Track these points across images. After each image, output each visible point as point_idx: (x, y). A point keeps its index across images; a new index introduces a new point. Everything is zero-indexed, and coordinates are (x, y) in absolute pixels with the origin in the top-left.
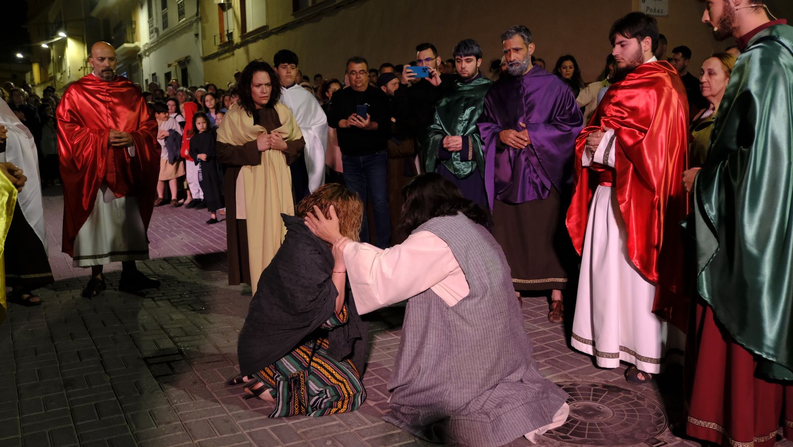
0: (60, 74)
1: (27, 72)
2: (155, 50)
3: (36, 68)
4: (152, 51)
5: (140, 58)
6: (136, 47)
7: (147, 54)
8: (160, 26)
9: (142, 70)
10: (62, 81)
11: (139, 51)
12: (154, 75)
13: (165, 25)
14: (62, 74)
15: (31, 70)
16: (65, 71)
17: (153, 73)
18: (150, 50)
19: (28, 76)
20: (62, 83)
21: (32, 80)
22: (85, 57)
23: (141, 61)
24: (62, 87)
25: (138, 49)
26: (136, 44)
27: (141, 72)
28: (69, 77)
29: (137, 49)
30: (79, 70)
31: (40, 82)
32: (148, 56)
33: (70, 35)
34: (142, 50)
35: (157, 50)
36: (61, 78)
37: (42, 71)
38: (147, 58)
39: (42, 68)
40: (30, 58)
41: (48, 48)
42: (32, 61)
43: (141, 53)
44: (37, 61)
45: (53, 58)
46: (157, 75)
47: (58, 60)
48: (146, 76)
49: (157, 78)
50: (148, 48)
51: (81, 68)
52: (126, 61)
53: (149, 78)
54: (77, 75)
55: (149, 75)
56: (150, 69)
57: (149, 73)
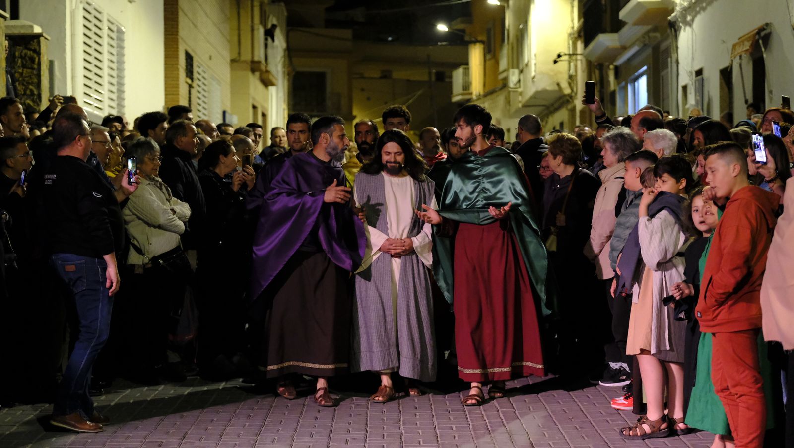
0: (516, 71)
1: (456, 66)
2: (704, 9)
3: (476, 55)
4: (698, 13)
5: (673, 28)
7: (689, 18)
9: (678, 62)
10: (520, 90)
11: (673, 11)
12: (699, 73)
14: (521, 72)
15: (465, 63)
16: (526, 65)
17: (697, 68)
18: (693, 9)
19: (458, 76)
20: (521, 94)
21: (466, 87)
22: (573, 28)
23: (676, 37)
24: (520, 105)
25: (670, 8)
27: (675, 65)
28: (534, 78)
30: (555, 62)
31: (482, 93)
32: (690, 24)
34: (678, 9)
35: (709, 9)
36: (519, 81)
37: (488, 62)
38: (688, 28)
39: (488, 56)
40: (463, 31)
41: (500, 6)
42: (467, 38)
43: (675, 16)
44: (480, 38)
45: (508, 30)
46: (706, 74)
47: (517, 36)
48: (685, 78)
49: (706, 84)
50: (689, 4)
51: (559, 56)
52: (646, 37)
53: (691, 83)
54: (552, 74)
55: (691, 73)
56: (693, 58)
57: (689, 69)
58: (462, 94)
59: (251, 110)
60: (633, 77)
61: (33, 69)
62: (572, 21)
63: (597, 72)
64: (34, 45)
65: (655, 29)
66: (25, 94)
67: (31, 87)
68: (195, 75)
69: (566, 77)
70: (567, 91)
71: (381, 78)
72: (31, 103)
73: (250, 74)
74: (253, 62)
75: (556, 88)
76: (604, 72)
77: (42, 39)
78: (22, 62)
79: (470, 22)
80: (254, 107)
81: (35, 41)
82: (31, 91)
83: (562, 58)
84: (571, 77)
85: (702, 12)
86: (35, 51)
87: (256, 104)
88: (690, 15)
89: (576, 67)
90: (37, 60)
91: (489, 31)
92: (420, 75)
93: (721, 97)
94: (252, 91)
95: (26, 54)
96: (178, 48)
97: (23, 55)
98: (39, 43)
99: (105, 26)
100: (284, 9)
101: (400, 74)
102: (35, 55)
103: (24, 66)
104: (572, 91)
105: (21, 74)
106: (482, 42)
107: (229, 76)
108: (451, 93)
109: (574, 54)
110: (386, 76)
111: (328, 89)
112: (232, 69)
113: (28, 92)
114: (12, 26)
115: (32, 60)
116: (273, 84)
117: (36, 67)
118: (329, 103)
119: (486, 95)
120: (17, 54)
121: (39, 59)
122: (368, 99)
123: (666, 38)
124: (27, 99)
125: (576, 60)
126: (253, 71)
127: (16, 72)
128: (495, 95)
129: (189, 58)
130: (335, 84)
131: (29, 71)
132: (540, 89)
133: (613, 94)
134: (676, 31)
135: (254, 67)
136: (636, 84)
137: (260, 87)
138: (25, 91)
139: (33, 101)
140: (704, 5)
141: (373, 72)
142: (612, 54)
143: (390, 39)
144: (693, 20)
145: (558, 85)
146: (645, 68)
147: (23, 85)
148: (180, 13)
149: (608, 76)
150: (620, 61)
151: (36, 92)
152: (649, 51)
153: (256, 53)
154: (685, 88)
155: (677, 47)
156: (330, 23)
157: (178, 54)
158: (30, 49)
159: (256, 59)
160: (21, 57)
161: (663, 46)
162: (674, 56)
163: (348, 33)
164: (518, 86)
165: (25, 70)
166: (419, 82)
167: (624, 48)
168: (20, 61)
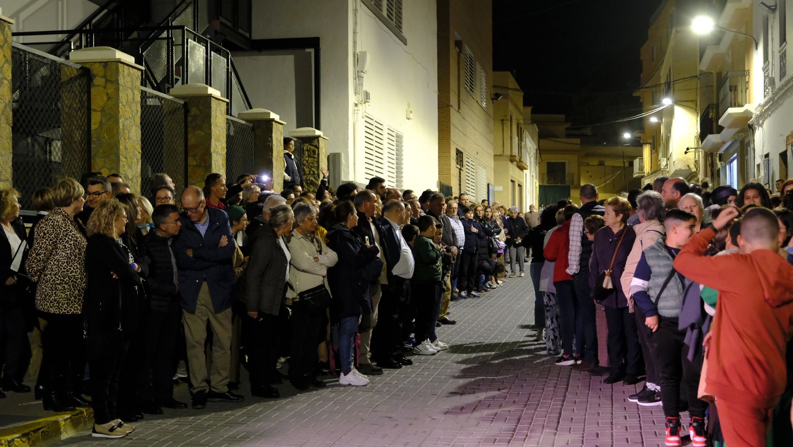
0: (665, 159)
1: (635, 157)
2: (770, 115)
3: (647, 151)
4: (766, 118)
5: (751, 128)
6: (747, 111)
7: (761, 122)
8: (776, 75)
9: (754, 150)
10: (667, 170)
12: (767, 156)
13: (783, 74)
14: (668, 159)
15: (641, 156)
16: (671, 155)
17: (765, 153)
18: (763, 115)
19: (636, 162)
20: (668, 172)
21: (641, 168)
23: (753, 134)
25: (750, 116)
26: (747, 107)
27: (752, 152)
28: (675, 162)
29: (747, 115)
30: (686, 153)
31: (650, 172)
32: (761, 126)
33: (678, 102)
34: (754, 116)
35: (772, 115)
36: (667, 164)
37: (653, 155)
38: (760, 128)
39: (653, 151)
40: (640, 138)
41: (658, 122)
42: (642, 142)
43: (752, 121)
44: (648, 142)
45: (662, 136)
46: (771, 156)
47: (666, 139)
48: (758, 160)
49: (770, 162)
50: (760, 113)
51: (688, 149)
52: (736, 135)
53: (762, 162)
54: (685, 160)
55: (762, 156)
56: (763, 147)
57: (761, 154)
58: (638, 173)
59: (510, 183)
60: (729, 160)
61: (314, 158)
62: (697, 129)
63: (710, 158)
64: (315, 143)
65: (742, 131)
66: (310, 174)
67: (313, 169)
68: (465, 163)
69: (693, 161)
70: (694, 170)
71: (598, 165)
72: (313, 179)
73: (510, 163)
74: (511, 156)
75: (687, 168)
76: (714, 158)
77: (320, 139)
78: (308, 153)
79: (643, 132)
80: (512, 181)
81: (316, 140)
82: (313, 171)
83: (689, 150)
84: (696, 161)
85: (768, 117)
86: (316, 146)
87: (513, 180)
88: (761, 120)
89: (699, 155)
90: (317, 152)
91: (653, 137)
92: (618, 163)
93: (780, 171)
94: (511, 173)
95: (310, 149)
96: (450, 147)
97: (309, 149)
98: (318, 141)
99: (385, 132)
100: (536, 127)
101: (609, 163)
102: (316, 149)
103: (309, 156)
104: (697, 170)
105: (307, 161)
106: (649, 143)
107: (493, 164)
108: (633, 173)
109: (697, 148)
110: (601, 164)
111: (567, 172)
112: (495, 160)
113: (312, 172)
114: (303, 131)
115: (314, 152)
116: (526, 169)
117: (316, 156)
118: (567, 179)
119: (652, 173)
120: (305, 148)
121: (318, 151)
122: (591, 176)
123: (748, 136)
124: (310, 177)
125: (699, 152)
126: (512, 161)
127: (304, 160)
128: (657, 173)
129: (459, 153)
130: (571, 168)
131: (312, 159)
132: (677, 169)
133: (719, 171)
134: (753, 130)
135: (512, 159)
136: (732, 164)
137: (518, 170)
138: (310, 172)
139: (314, 178)
140: (770, 113)
141: (594, 162)
142: (718, 146)
143: (605, 143)
144: (763, 123)
145: (688, 166)
146: (736, 154)
147: (309, 168)
148: (452, 127)
149: (715, 160)
150: (721, 151)
151: (316, 173)
152: (738, 144)
153: (513, 151)
154: (759, 166)
155: (754, 141)
156: (568, 136)
157: (450, 151)
158: (313, 145)
159: (514, 154)
160: (308, 151)
161: (746, 141)
162: (752, 146)
163: (578, 141)
164: (666, 167)
165: (310, 158)
166: (619, 167)
167: (724, 143)
168: (307, 152)
